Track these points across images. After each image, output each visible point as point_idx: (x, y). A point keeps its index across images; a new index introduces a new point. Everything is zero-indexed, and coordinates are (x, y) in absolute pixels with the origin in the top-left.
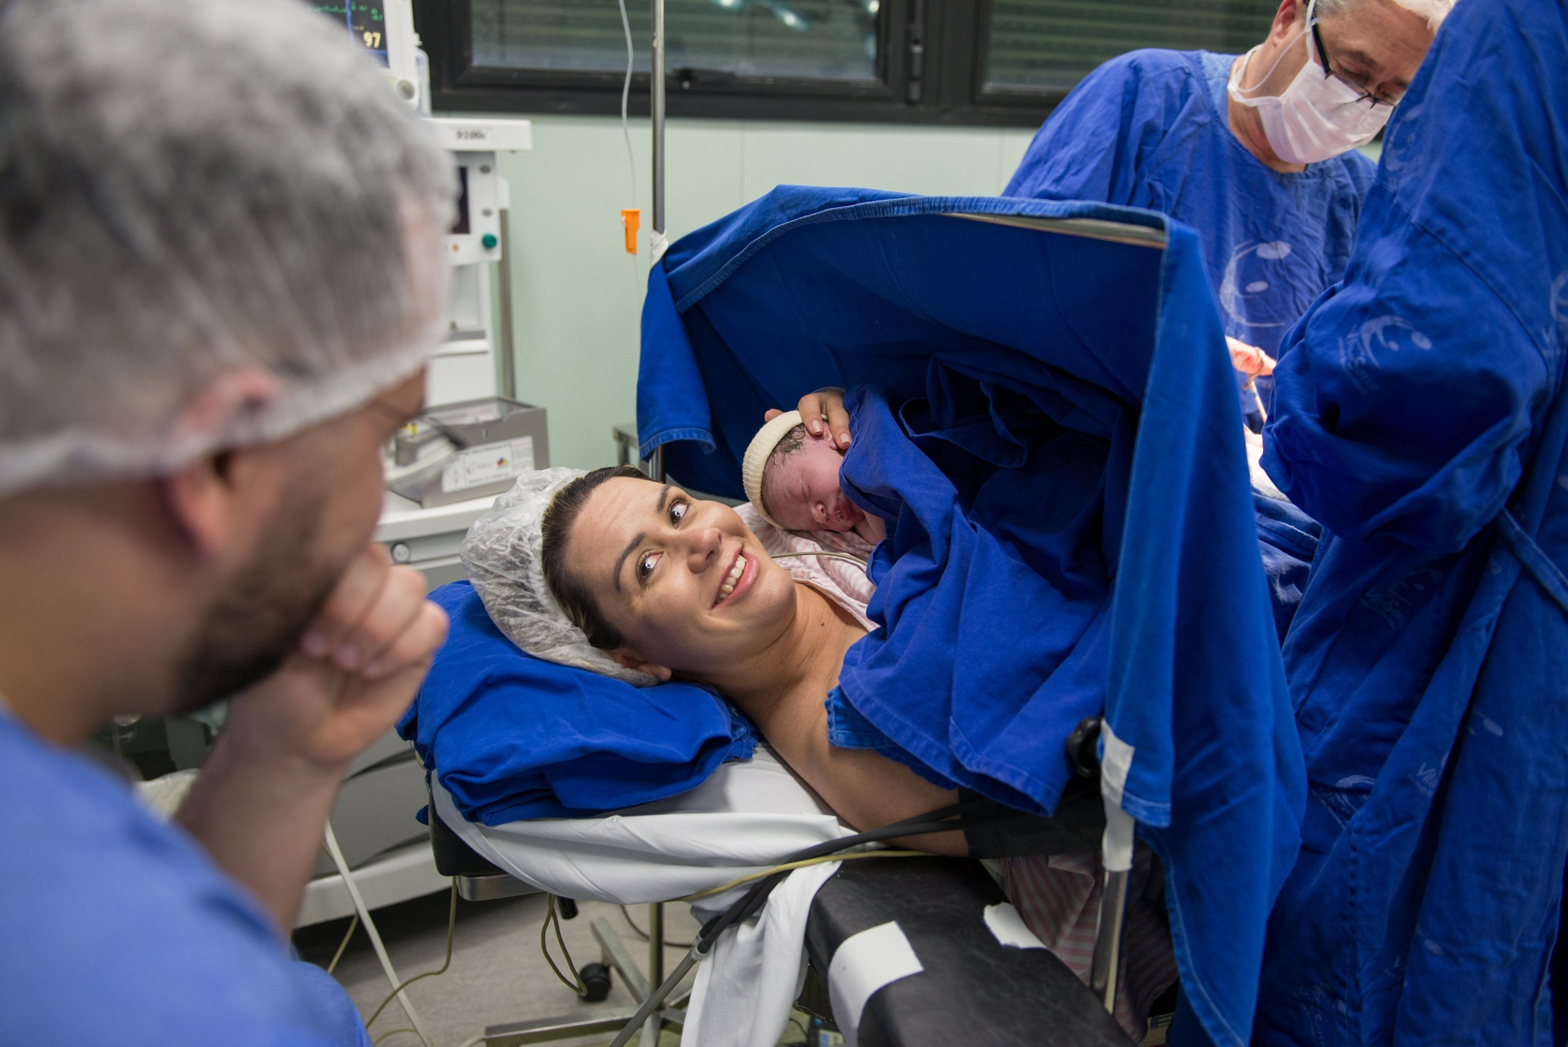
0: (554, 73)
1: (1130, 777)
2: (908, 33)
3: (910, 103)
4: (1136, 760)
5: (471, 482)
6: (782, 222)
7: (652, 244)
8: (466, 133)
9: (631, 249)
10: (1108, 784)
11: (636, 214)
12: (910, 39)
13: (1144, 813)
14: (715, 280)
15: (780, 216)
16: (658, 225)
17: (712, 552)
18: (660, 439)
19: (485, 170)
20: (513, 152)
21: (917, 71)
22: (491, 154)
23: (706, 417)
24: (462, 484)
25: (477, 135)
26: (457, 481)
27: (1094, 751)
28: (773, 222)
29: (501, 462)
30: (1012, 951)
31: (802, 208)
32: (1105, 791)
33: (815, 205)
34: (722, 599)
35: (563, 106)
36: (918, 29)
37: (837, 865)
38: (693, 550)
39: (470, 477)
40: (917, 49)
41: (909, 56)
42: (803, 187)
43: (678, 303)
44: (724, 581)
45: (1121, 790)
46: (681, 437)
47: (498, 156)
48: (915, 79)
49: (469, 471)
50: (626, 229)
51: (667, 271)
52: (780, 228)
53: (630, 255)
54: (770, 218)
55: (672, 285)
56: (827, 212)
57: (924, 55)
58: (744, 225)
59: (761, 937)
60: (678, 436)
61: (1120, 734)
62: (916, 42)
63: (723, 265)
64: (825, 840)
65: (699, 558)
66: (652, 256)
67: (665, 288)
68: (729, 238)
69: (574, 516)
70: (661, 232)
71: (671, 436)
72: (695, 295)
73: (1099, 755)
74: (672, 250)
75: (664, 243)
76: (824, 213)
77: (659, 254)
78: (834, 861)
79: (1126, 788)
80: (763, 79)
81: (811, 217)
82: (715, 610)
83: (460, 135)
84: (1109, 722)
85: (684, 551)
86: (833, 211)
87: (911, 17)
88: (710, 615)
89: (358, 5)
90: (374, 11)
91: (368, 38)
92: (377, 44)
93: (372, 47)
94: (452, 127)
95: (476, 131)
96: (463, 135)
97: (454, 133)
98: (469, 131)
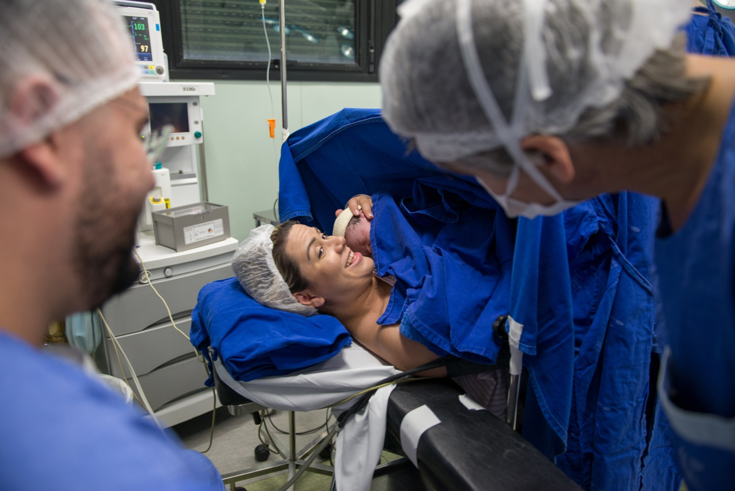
0: (219, 61)
1: (522, 336)
2: (368, 44)
3: (370, 73)
4: (524, 330)
5: (197, 239)
6: (348, 123)
7: (282, 134)
9: (272, 136)
10: (512, 340)
11: (274, 121)
12: (369, 47)
13: (528, 350)
14: (314, 148)
15: (346, 121)
16: (285, 126)
18: (291, 216)
19: (195, 104)
20: (207, 96)
21: (372, 60)
22: (197, 97)
23: (309, 206)
24: (193, 241)
25: (192, 89)
26: (191, 239)
27: (504, 328)
28: (343, 124)
29: (209, 230)
30: (473, 411)
31: (357, 118)
32: (511, 343)
33: (364, 116)
35: (224, 76)
36: (372, 42)
37: (395, 386)
38: (337, 244)
39: (197, 238)
40: (372, 51)
41: (369, 54)
42: (357, 109)
43: (295, 159)
45: (518, 343)
46: (300, 215)
47: (201, 98)
48: (372, 63)
49: (196, 235)
50: (270, 128)
51: (289, 145)
52: (347, 126)
53: (272, 138)
54: (341, 122)
55: (291, 150)
56: (370, 119)
57: (375, 53)
58: (329, 125)
59: (367, 418)
60: (299, 214)
61: (517, 320)
62: (372, 48)
63: (318, 142)
64: (390, 376)
65: (340, 247)
66: (283, 139)
67: (289, 152)
68: (321, 131)
70: (286, 129)
71: (295, 215)
72: (303, 155)
73: (507, 330)
74: (291, 136)
75: (287, 134)
76: (369, 119)
77: (286, 138)
78: (394, 384)
79: (520, 341)
80: (309, 63)
81: (363, 121)
83: (184, 89)
84: (511, 316)
86: (374, 118)
87: (369, 38)
89: (138, 34)
90: (145, 36)
91: (143, 47)
92: (146, 51)
93: (145, 52)
94: (181, 86)
95: (191, 87)
96: (186, 89)
97: (182, 89)
98: (188, 87)
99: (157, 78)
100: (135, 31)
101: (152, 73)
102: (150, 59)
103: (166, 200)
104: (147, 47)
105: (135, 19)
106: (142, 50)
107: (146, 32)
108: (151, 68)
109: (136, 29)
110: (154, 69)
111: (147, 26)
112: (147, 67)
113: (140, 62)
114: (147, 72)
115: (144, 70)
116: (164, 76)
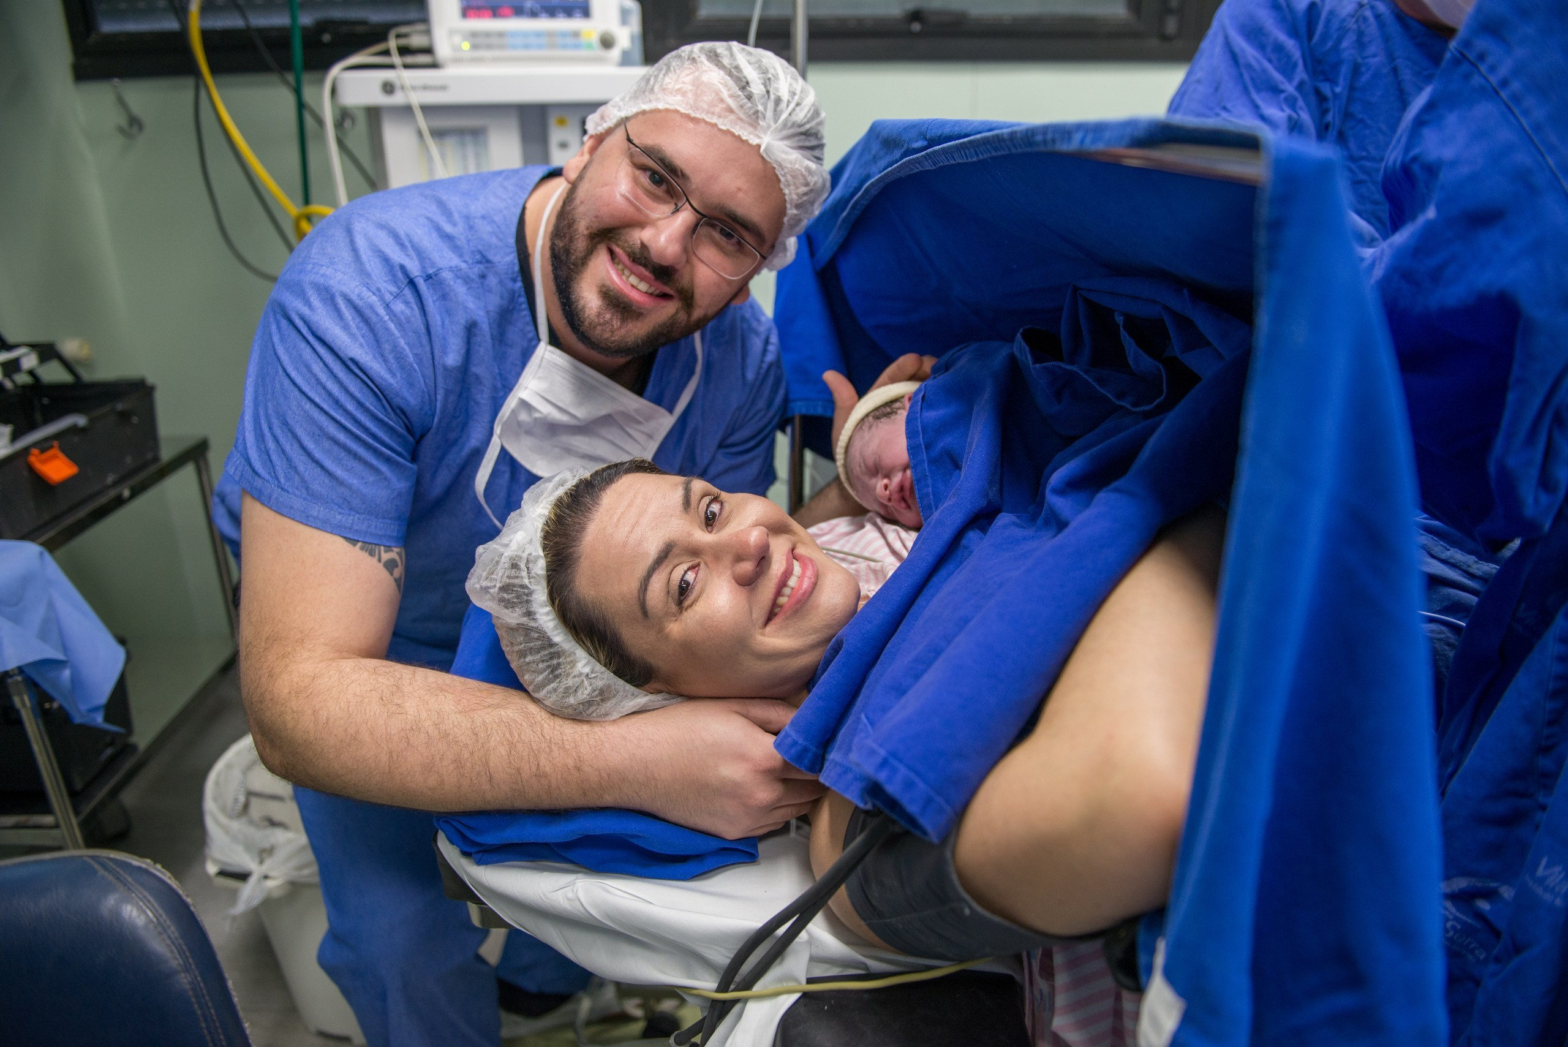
17: (763, 558)
34: (776, 614)
38: (739, 558)
43: (814, 261)
44: (779, 593)
55: (810, 240)
65: (747, 567)
67: (805, 245)
69: (582, 529)
72: (826, 252)
82: (768, 629)
85: (727, 560)
88: (763, 635)
99: (599, 59)
101: (590, 46)
102: (586, 12)
108: (588, 35)
110: (591, 38)
112: (576, 34)
113: (561, 24)
114: (577, 46)
115: (570, 41)
116: (615, 53)
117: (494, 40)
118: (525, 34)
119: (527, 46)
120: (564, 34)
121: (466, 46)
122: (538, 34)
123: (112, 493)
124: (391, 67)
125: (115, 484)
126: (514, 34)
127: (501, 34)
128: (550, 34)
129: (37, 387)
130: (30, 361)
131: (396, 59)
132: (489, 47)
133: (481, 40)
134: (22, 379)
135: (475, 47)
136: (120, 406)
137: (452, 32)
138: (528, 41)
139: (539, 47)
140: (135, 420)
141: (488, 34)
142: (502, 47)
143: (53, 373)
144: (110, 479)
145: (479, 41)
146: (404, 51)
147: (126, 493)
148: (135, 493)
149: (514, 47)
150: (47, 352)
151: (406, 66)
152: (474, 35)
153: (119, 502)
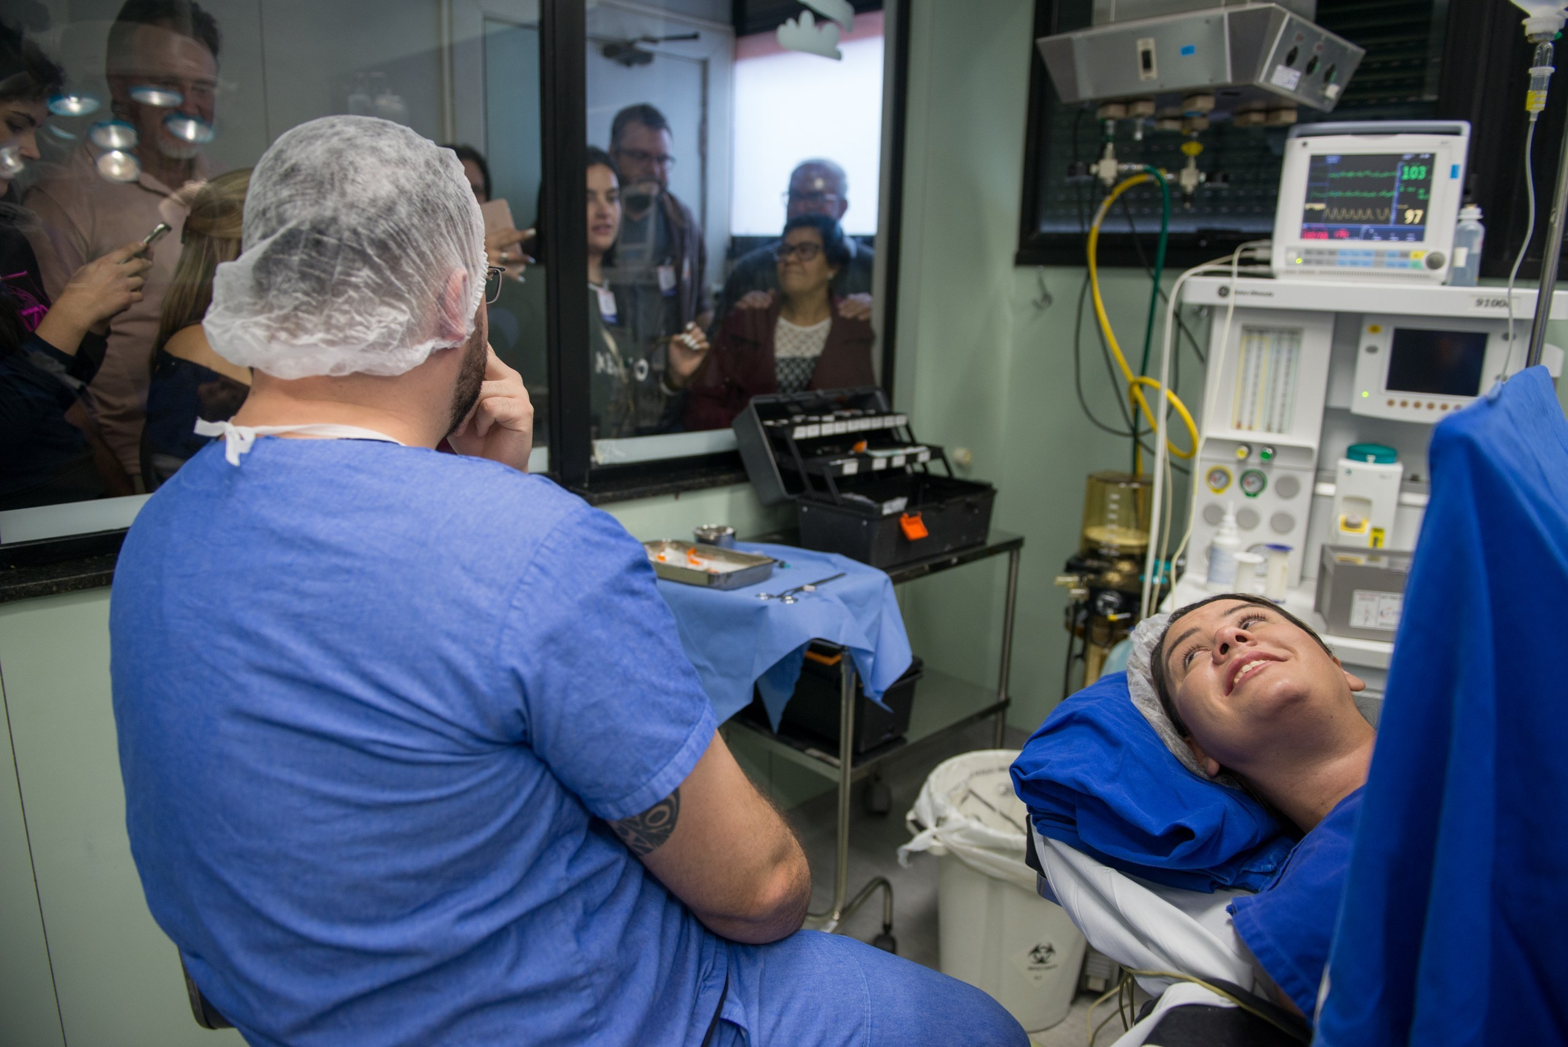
8: (1488, 301)
17: (1225, 645)
19: (1500, 337)
25: (1501, 303)
34: (1232, 690)
83: (1480, 303)
89: (1406, 187)
90: (1422, 191)
91: (1410, 215)
92: (1417, 220)
93: (1412, 223)
94: (1472, 295)
95: (1499, 299)
96: (1484, 303)
97: (1474, 301)
98: (1491, 299)
99: (1426, 277)
100: (1402, 182)
101: (1416, 265)
102: (1419, 236)
103: (1377, 530)
104: (1420, 213)
105: (1407, 157)
106: (1405, 219)
107: (1426, 184)
108: (1416, 256)
109: (1405, 177)
110: (1423, 259)
111: (1430, 172)
112: (1405, 255)
113: (1394, 245)
114: (1403, 265)
115: (1398, 260)
116: (1442, 272)
117: (1326, 257)
118: (1355, 253)
119: (1354, 263)
120: (1392, 254)
121: (1299, 261)
122: (1368, 254)
123: (946, 558)
124: (1228, 274)
125: (951, 552)
126: (1344, 253)
127: (1332, 252)
128: (1379, 254)
129: (925, 476)
130: (924, 456)
131: (1235, 268)
132: (1319, 262)
133: (1314, 257)
134: (918, 468)
135: (1306, 262)
136: (969, 499)
137: (1289, 249)
138: (1355, 261)
139: (1366, 264)
140: (976, 511)
141: (1320, 252)
142: (1329, 263)
143: (937, 468)
144: (948, 548)
145: (1311, 258)
146: (1243, 262)
147: (955, 560)
148: (962, 561)
149: (1342, 263)
150: (937, 453)
151: (1241, 275)
152: (1308, 252)
153: (946, 566)
